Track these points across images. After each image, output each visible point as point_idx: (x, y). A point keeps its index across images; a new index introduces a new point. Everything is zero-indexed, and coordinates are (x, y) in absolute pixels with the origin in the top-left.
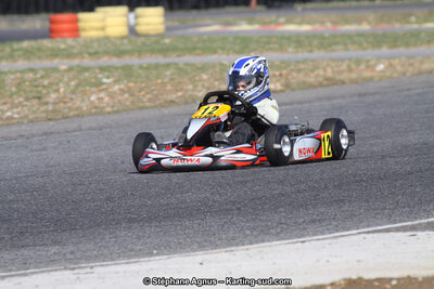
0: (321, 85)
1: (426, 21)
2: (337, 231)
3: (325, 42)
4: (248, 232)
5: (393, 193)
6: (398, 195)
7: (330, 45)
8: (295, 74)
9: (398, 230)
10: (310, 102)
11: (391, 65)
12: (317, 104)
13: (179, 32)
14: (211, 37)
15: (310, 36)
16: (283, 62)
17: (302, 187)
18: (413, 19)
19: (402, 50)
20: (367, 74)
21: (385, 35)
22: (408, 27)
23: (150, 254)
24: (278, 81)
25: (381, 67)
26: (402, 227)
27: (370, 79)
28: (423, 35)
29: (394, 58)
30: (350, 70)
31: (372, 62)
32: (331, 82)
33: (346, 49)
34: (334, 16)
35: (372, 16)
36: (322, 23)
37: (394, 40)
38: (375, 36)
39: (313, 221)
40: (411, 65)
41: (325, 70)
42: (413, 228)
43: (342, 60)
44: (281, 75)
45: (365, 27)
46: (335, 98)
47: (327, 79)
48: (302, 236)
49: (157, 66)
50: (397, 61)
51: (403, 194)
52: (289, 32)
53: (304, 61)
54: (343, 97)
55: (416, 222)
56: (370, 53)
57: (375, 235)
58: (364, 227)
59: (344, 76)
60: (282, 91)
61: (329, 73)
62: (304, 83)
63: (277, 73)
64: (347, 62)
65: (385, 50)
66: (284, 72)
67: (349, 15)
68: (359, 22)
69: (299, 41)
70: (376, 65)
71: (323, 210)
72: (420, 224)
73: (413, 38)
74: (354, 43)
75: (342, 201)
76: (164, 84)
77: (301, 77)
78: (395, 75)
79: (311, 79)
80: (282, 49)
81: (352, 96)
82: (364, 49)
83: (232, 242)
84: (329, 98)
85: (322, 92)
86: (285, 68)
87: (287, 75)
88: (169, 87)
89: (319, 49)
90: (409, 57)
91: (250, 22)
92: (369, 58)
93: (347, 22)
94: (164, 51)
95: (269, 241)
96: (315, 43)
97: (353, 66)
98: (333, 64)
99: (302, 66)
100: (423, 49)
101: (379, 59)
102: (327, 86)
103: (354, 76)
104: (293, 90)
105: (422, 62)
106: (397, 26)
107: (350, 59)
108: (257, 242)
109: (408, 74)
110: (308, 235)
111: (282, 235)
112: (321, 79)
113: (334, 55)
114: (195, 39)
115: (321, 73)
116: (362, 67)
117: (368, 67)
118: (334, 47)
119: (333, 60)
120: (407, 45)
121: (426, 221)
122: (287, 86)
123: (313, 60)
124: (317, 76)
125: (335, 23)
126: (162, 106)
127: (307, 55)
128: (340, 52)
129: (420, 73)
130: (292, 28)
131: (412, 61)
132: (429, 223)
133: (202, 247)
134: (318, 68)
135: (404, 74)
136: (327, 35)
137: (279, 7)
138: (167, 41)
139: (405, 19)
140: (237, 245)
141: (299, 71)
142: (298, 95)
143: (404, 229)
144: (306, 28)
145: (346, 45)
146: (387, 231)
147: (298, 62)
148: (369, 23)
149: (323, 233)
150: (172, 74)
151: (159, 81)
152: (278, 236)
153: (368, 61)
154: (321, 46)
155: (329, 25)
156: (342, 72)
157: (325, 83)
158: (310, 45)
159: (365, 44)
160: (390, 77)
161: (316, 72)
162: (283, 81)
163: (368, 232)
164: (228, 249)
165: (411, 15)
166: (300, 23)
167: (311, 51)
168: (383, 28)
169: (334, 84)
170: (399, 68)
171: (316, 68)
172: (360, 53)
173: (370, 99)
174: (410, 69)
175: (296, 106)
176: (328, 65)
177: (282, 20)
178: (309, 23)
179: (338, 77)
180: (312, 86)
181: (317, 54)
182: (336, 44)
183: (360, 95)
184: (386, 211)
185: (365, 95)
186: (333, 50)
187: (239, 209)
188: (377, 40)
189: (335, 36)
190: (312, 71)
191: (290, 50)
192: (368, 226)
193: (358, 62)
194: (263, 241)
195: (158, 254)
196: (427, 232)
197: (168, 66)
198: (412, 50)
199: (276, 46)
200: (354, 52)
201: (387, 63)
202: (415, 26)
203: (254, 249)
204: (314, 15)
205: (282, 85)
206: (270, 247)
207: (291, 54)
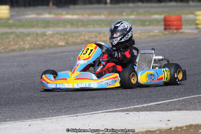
1: (131, 15)
2: (92, 111)
3: (85, 24)
4: (51, 111)
5: (118, 94)
6: (120, 95)
8: (71, 38)
9: (120, 111)
13: (17, 18)
14: (31, 20)
15: (77, 21)
16: (65, 32)
18: (124, 14)
20: (104, 39)
22: (122, 17)
23: (6, 121)
24: (63, 41)
26: (122, 110)
27: (105, 41)
30: (96, 37)
31: (106, 34)
33: (94, 27)
34: (88, 12)
35: (105, 12)
36: (83, 15)
39: (81, 107)
41: (84, 36)
42: (127, 110)
43: (92, 32)
44: (64, 38)
45: (103, 17)
47: (86, 41)
48: (76, 113)
49: (6, 33)
51: (122, 95)
52: (69, 19)
53: (75, 32)
55: (129, 108)
56: (105, 29)
57: (110, 113)
58: (105, 110)
60: (65, 46)
61: (87, 38)
62: (75, 42)
63: (63, 38)
64: (94, 33)
66: (66, 37)
67: (95, 11)
68: (100, 14)
69: (72, 23)
72: (130, 108)
74: (97, 24)
75: (94, 97)
76: (10, 42)
77: (74, 39)
79: (78, 41)
80: (65, 26)
82: (102, 27)
83: (44, 116)
86: (66, 35)
87: (67, 38)
88: (12, 43)
91: (50, 13)
92: (104, 31)
93: (94, 14)
94: (10, 26)
97: (97, 35)
98: (88, 34)
99: (74, 34)
103: (98, 39)
104: (70, 45)
106: (117, 17)
107: (96, 32)
108: (55, 116)
110: (79, 113)
111: (67, 113)
112: (83, 41)
114: (24, 21)
116: (102, 35)
117: (104, 35)
119: (89, 32)
121: (133, 107)
122: (67, 43)
123: (79, 32)
124: (81, 39)
125: (89, 15)
126: (9, 52)
127: (75, 29)
128: (91, 29)
130: (69, 17)
133: (30, 118)
136: (85, 20)
138: (11, 22)
139: (121, 14)
140: (46, 117)
141: (73, 37)
143: (123, 111)
144: (75, 17)
145: (94, 25)
146: (115, 111)
147: (72, 33)
148: (104, 15)
149: (86, 112)
150: (14, 37)
151: (7, 40)
152: (65, 113)
153: (104, 33)
154: (83, 25)
155: (86, 16)
156: (92, 38)
157: (85, 42)
158: (77, 25)
159: (103, 25)
161: (80, 38)
162: (65, 41)
163: (107, 112)
164: (42, 119)
166: (73, 14)
167: (78, 28)
168: (111, 18)
171: (80, 35)
172: (100, 29)
175: (71, 53)
176: (86, 34)
177: (64, 13)
178: (77, 14)
181: (81, 29)
182: (90, 24)
184: (115, 103)
187: (47, 100)
189: (89, 21)
191: (68, 27)
193: (100, 33)
194: (58, 115)
195: (9, 121)
196: (134, 112)
197: (11, 33)
199: (62, 25)
200: (98, 29)
202: (126, 17)
203: (54, 119)
204: (79, 11)
205: (65, 43)
206: (61, 118)
207: (69, 29)
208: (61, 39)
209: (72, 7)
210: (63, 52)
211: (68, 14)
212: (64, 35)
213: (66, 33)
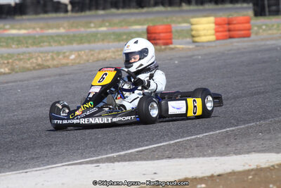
0: (34, 69)
1: (101, 26)
2: (49, 165)
3: (37, 41)
5: (84, 139)
6: (87, 140)
7: (39, 43)
8: (17, 62)
9: (87, 163)
10: (28, 80)
11: (79, 55)
12: (33, 81)
15: (26, 37)
16: (9, 54)
17: (25, 136)
18: (92, 25)
19: (86, 45)
20: (64, 61)
21: (74, 36)
22: (89, 30)
24: (6, 67)
25: (73, 57)
26: (90, 161)
27: (67, 65)
28: (99, 35)
29: (81, 50)
30: (53, 59)
31: (67, 54)
32: (41, 67)
33: (51, 46)
34: (42, 24)
35: (66, 24)
36: (34, 28)
37: (81, 39)
38: (68, 36)
39: (33, 158)
40: (92, 55)
41: (37, 60)
42: (97, 161)
43: (47, 52)
44: (8, 63)
45: (62, 31)
46: (44, 77)
47: (39, 65)
48: (25, 168)
50: (83, 52)
51: (91, 139)
52: (12, 34)
53: (24, 53)
54: (49, 76)
55: (99, 157)
56: (66, 48)
58: (65, 162)
59: (50, 63)
60: (9, 73)
61: (40, 61)
62: (24, 68)
63: (6, 62)
64: (51, 54)
65: (75, 46)
66: (10, 61)
67: (51, 23)
68: (58, 27)
69: (19, 40)
70: (69, 56)
71: (38, 151)
72: (102, 159)
73: (93, 38)
74: (55, 41)
75: (51, 145)
77: (21, 64)
78: (82, 62)
79: (28, 65)
80: (8, 46)
81: (55, 76)
82: (62, 45)
84: (40, 78)
85: (35, 73)
86: (11, 58)
87: (13, 62)
89: (32, 45)
90: (91, 50)
92: (65, 51)
93: (50, 27)
95: (3, 172)
96: (30, 41)
97: (55, 56)
98: (41, 55)
99: (22, 57)
100: (100, 45)
101: (72, 51)
102: (39, 69)
103: (55, 62)
104: (17, 72)
105: (99, 53)
106: (82, 29)
107: (53, 52)
109: (90, 61)
110: (29, 168)
111: (12, 168)
112: (34, 65)
113: (42, 49)
115: (35, 61)
116: (61, 57)
117: (64, 57)
118: (42, 44)
119: (42, 52)
120: (89, 42)
121: (105, 156)
122: (12, 70)
123: (29, 53)
124: (31, 63)
125: (42, 28)
127: (24, 49)
128: (46, 47)
129: (98, 60)
130: (14, 32)
131: (92, 52)
132: (107, 158)
134: (32, 58)
135: (88, 61)
136: (37, 36)
137: (5, 18)
139: (87, 25)
141: (20, 60)
142: (20, 76)
143: (92, 162)
144: (23, 32)
145: (50, 43)
146: (81, 163)
147: (19, 54)
148: (64, 28)
149: (39, 166)
152: (10, 169)
153: (64, 53)
154: (34, 44)
155: (38, 30)
156: (48, 60)
157: (37, 67)
158: (27, 43)
159: (62, 42)
160: (79, 63)
161: (31, 61)
162: (9, 67)
163: (68, 165)
165: (90, 23)
166: (19, 29)
167: (27, 47)
168: (73, 31)
169: (43, 68)
170: (84, 57)
172: (59, 48)
173: (67, 77)
174: (92, 58)
175: (19, 83)
176: (39, 56)
177: (7, 27)
178: (25, 29)
179: (45, 64)
180: (28, 70)
181: (31, 49)
182: (43, 42)
183: (60, 75)
184: (80, 151)
185: (63, 75)
186: (41, 46)
188: (70, 39)
189: (42, 37)
190: (29, 60)
191: (13, 46)
192: (69, 161)
193: (58, 53)
196: (107, 164)
198: (93, 45)
199: (4, 44)
200: (55, 47)
201: (76, 54)
202: (94, 30)
204: (28, 24)
205: (9, 70)
206: (4, 176)
207: (14, 49)
208: (4, 63)
209: (18, 18)
210: (7, 83)
211: (12, 28)
212: (7, 58)
213: (10, 56)
